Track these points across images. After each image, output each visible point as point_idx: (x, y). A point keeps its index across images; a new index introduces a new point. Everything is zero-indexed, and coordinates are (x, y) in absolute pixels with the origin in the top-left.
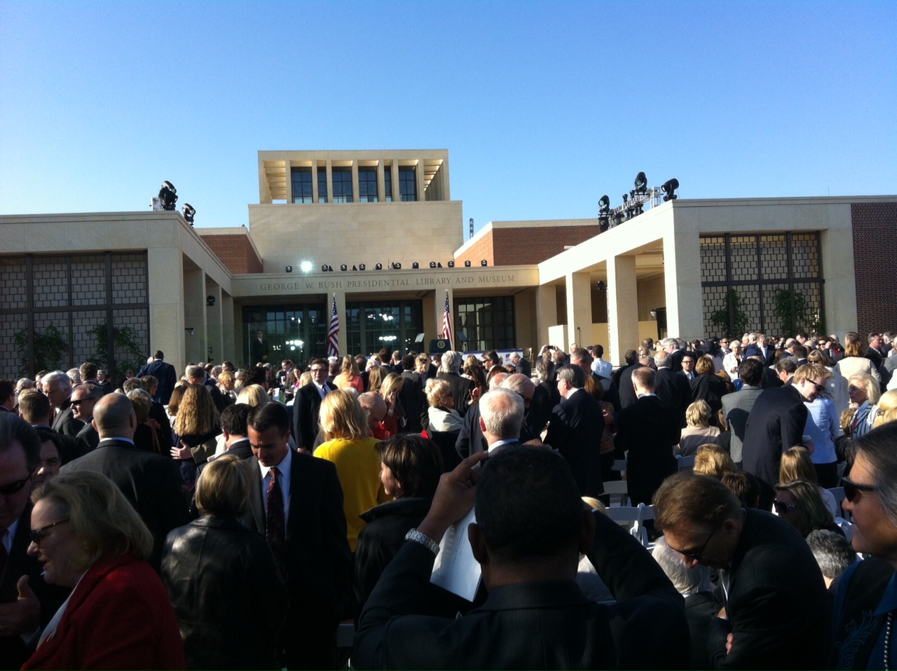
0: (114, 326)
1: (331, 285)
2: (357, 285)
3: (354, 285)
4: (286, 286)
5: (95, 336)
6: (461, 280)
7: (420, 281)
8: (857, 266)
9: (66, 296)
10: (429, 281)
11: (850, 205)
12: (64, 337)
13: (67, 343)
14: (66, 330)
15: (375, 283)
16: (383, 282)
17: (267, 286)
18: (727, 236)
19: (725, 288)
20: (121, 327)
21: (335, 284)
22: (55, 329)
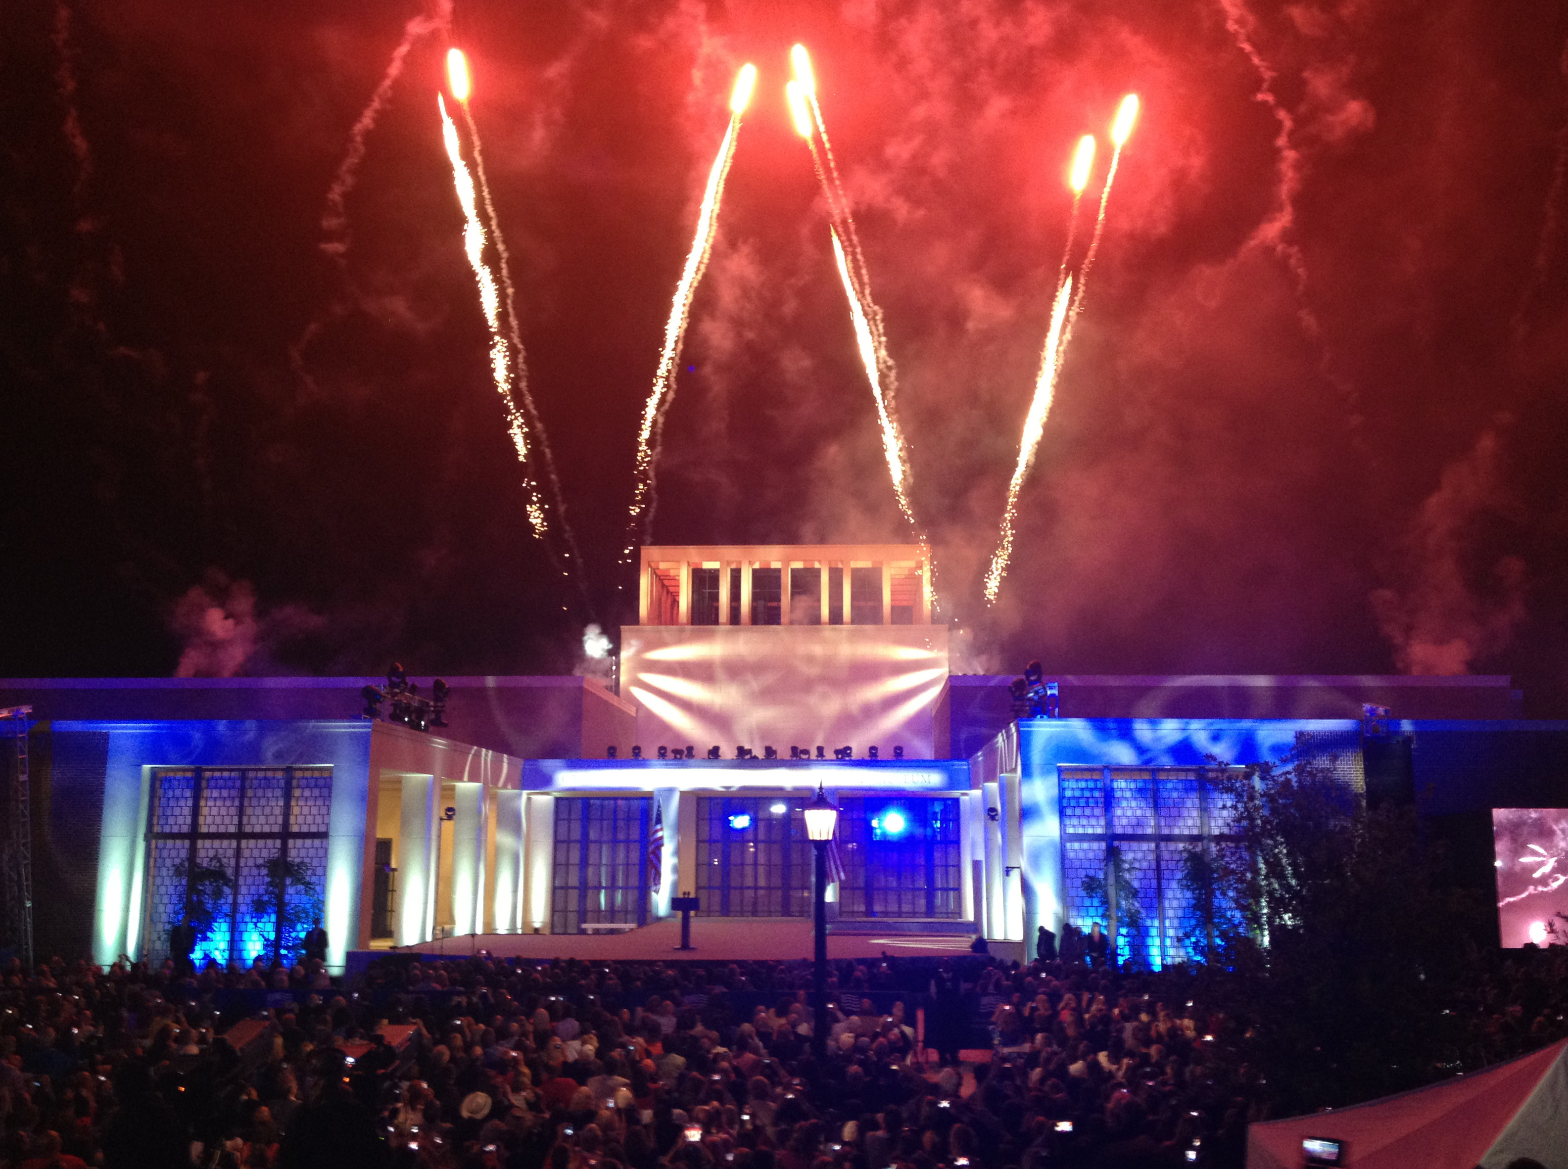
0: (289, 859)
9: (236, 820)
11: (1293, 733)
12: (230, 872)
13: (233, 878)
14: (233, 862)
18: (1106, 769)
19: (1103, 844)
20: (297, 860)
22: (219, 860)
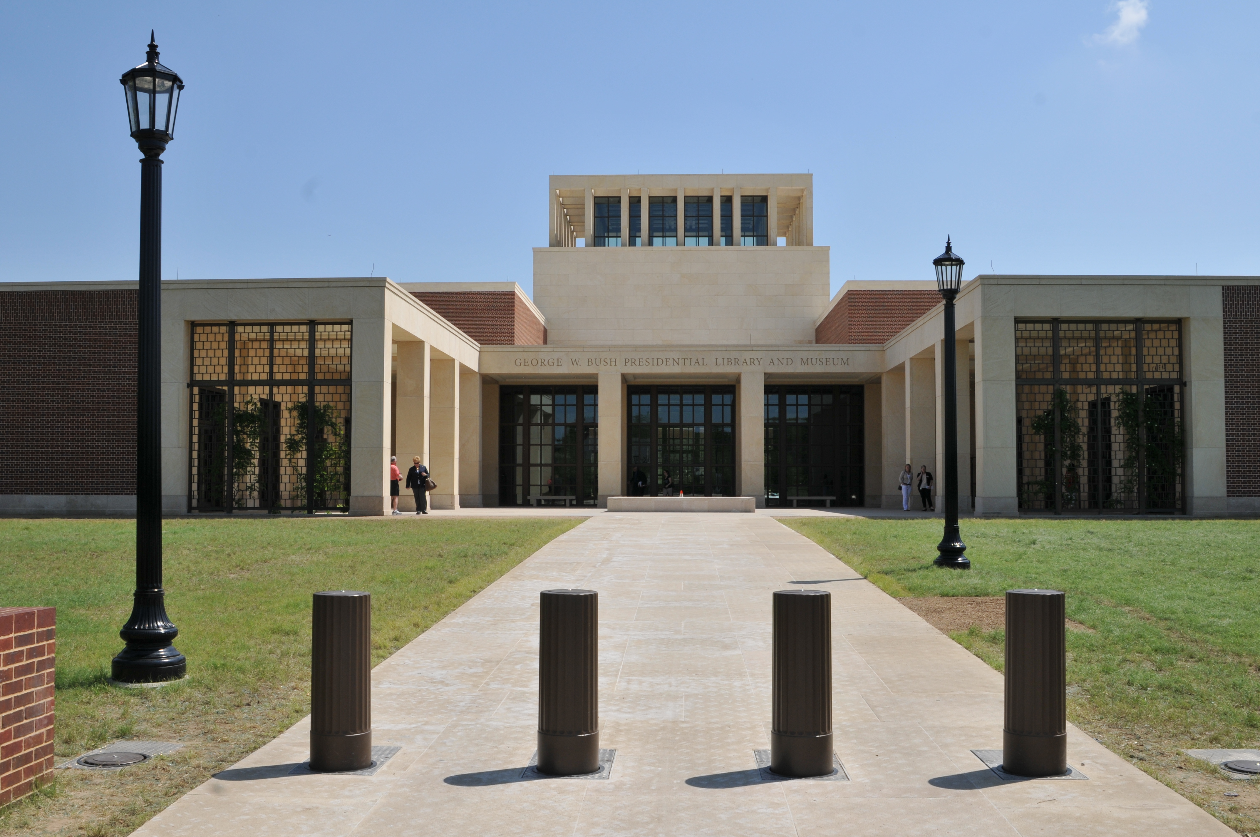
0: (315, 403)
1: (603, 363)
2: (637, 363)
3: (633, 363)
4: (546, 362)
5: (295, 413)
6: (776, 362)
7: (720, 361)
8: (1228, 366)
9: (267, 369)
10: (733, 361)
11: (1221, 288)
15: (660, 362)
16: (671, 362)
17: (523, 361)
18: (1055, 322)
19: (1051, 388)
20: (322, 405)
21: (609, 362)
